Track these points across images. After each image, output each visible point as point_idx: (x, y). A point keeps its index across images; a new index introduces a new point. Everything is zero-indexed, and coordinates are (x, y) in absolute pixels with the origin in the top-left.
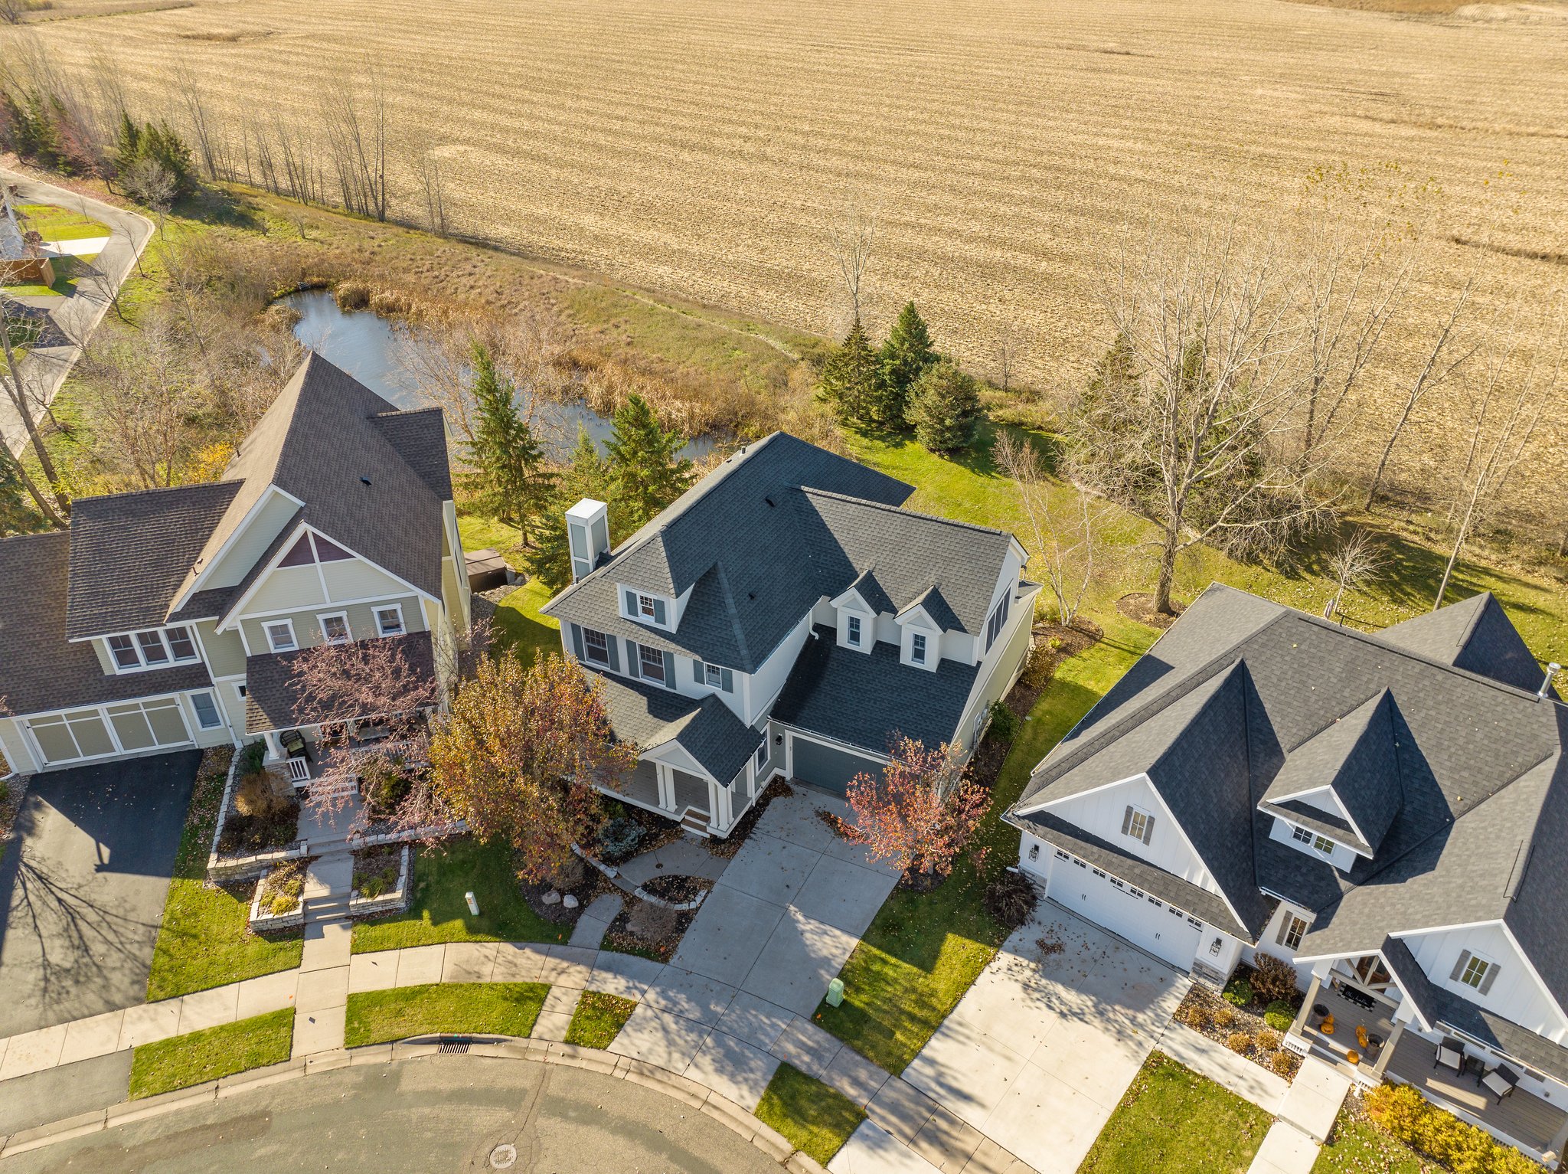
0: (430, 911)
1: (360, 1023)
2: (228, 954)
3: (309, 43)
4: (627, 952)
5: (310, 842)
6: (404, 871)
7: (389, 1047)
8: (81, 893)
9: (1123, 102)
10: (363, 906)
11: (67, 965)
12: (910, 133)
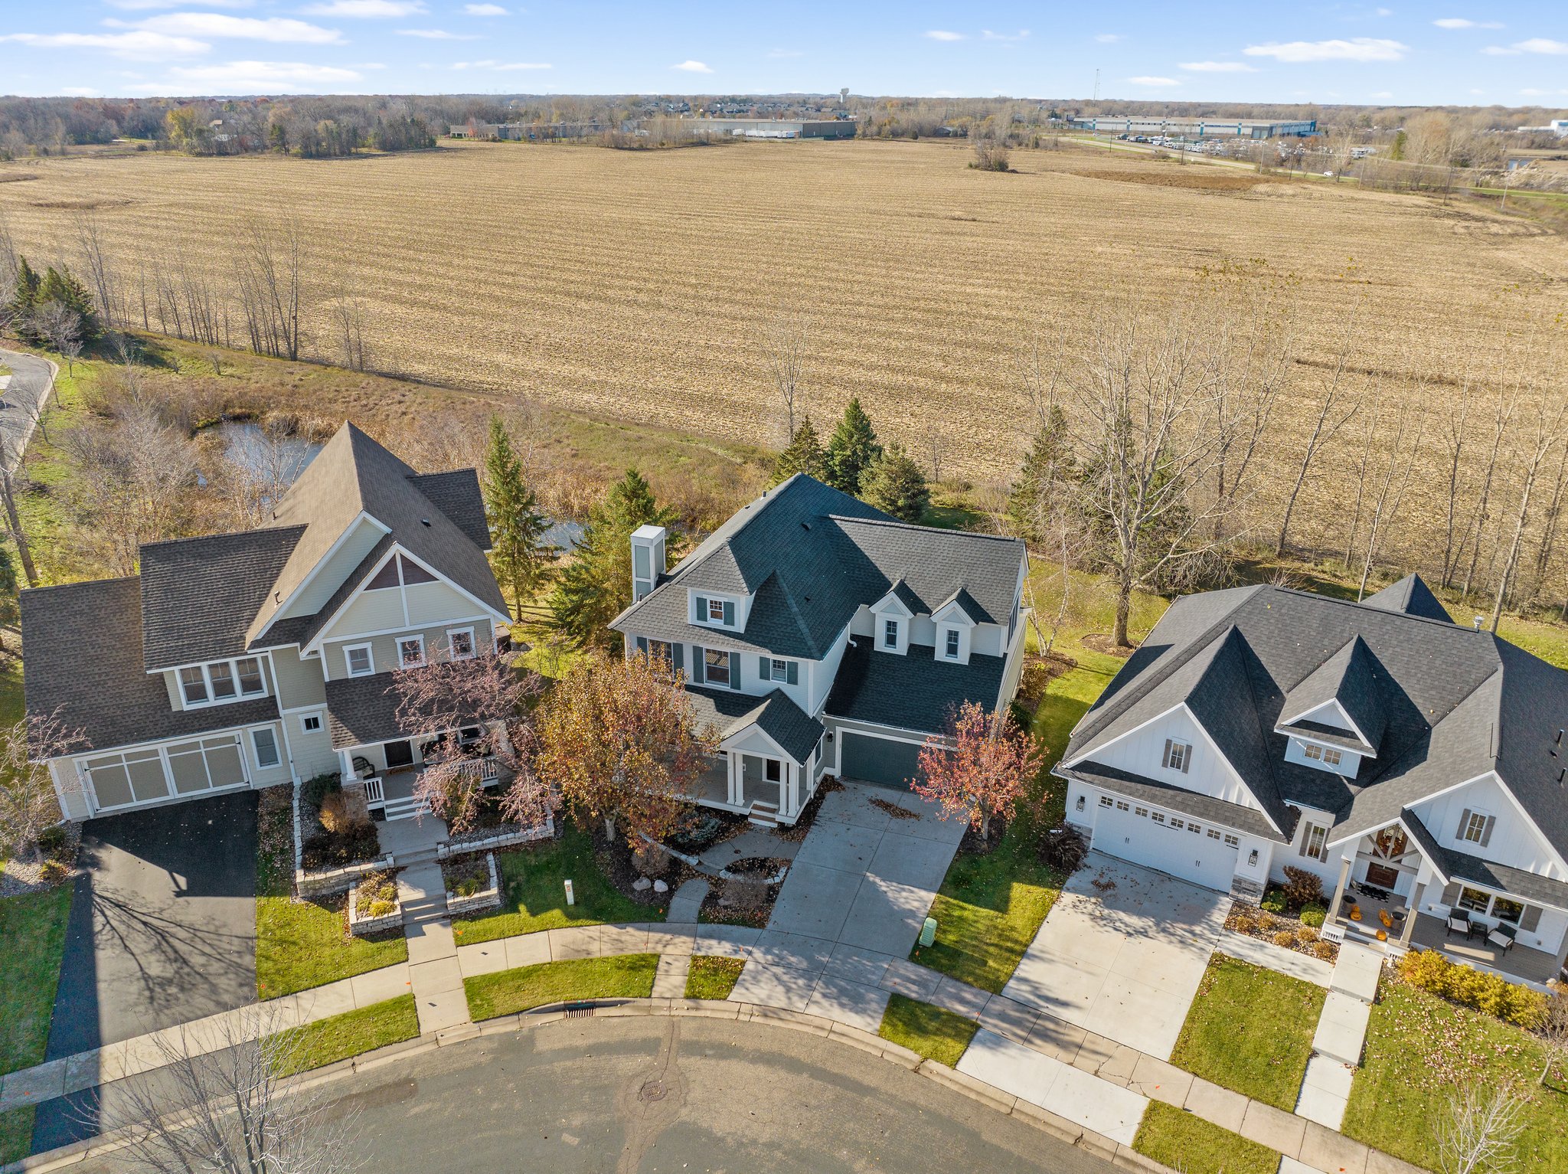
0: (526, 905)
1: (482, 1000)
2: (332, 956)
3: (174, 210)
4: (724, 922)
5: (394, 854)
6: (493, 872)
7: (516, 1017)
8: (165, 915)
9: (980, 258)
10: (461, 904)
11: (168, 975)
12: (791, 285)
